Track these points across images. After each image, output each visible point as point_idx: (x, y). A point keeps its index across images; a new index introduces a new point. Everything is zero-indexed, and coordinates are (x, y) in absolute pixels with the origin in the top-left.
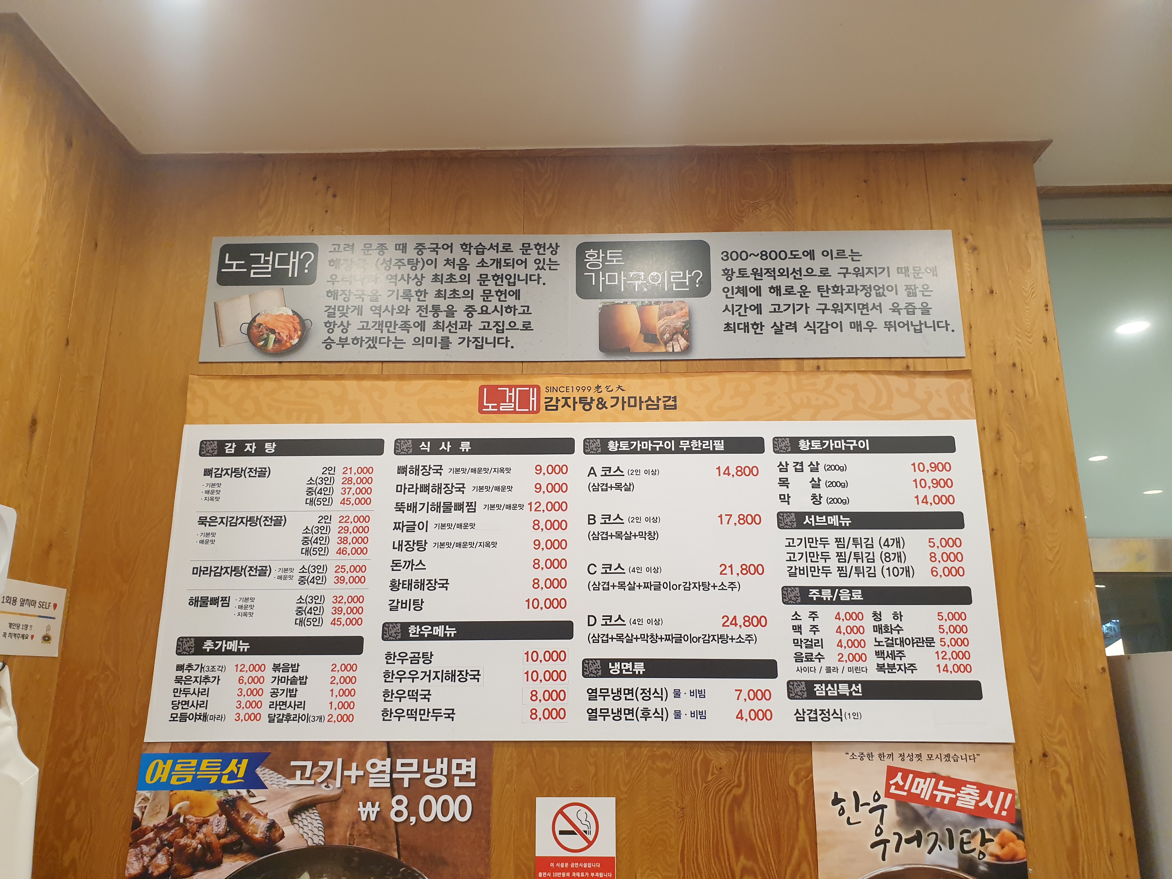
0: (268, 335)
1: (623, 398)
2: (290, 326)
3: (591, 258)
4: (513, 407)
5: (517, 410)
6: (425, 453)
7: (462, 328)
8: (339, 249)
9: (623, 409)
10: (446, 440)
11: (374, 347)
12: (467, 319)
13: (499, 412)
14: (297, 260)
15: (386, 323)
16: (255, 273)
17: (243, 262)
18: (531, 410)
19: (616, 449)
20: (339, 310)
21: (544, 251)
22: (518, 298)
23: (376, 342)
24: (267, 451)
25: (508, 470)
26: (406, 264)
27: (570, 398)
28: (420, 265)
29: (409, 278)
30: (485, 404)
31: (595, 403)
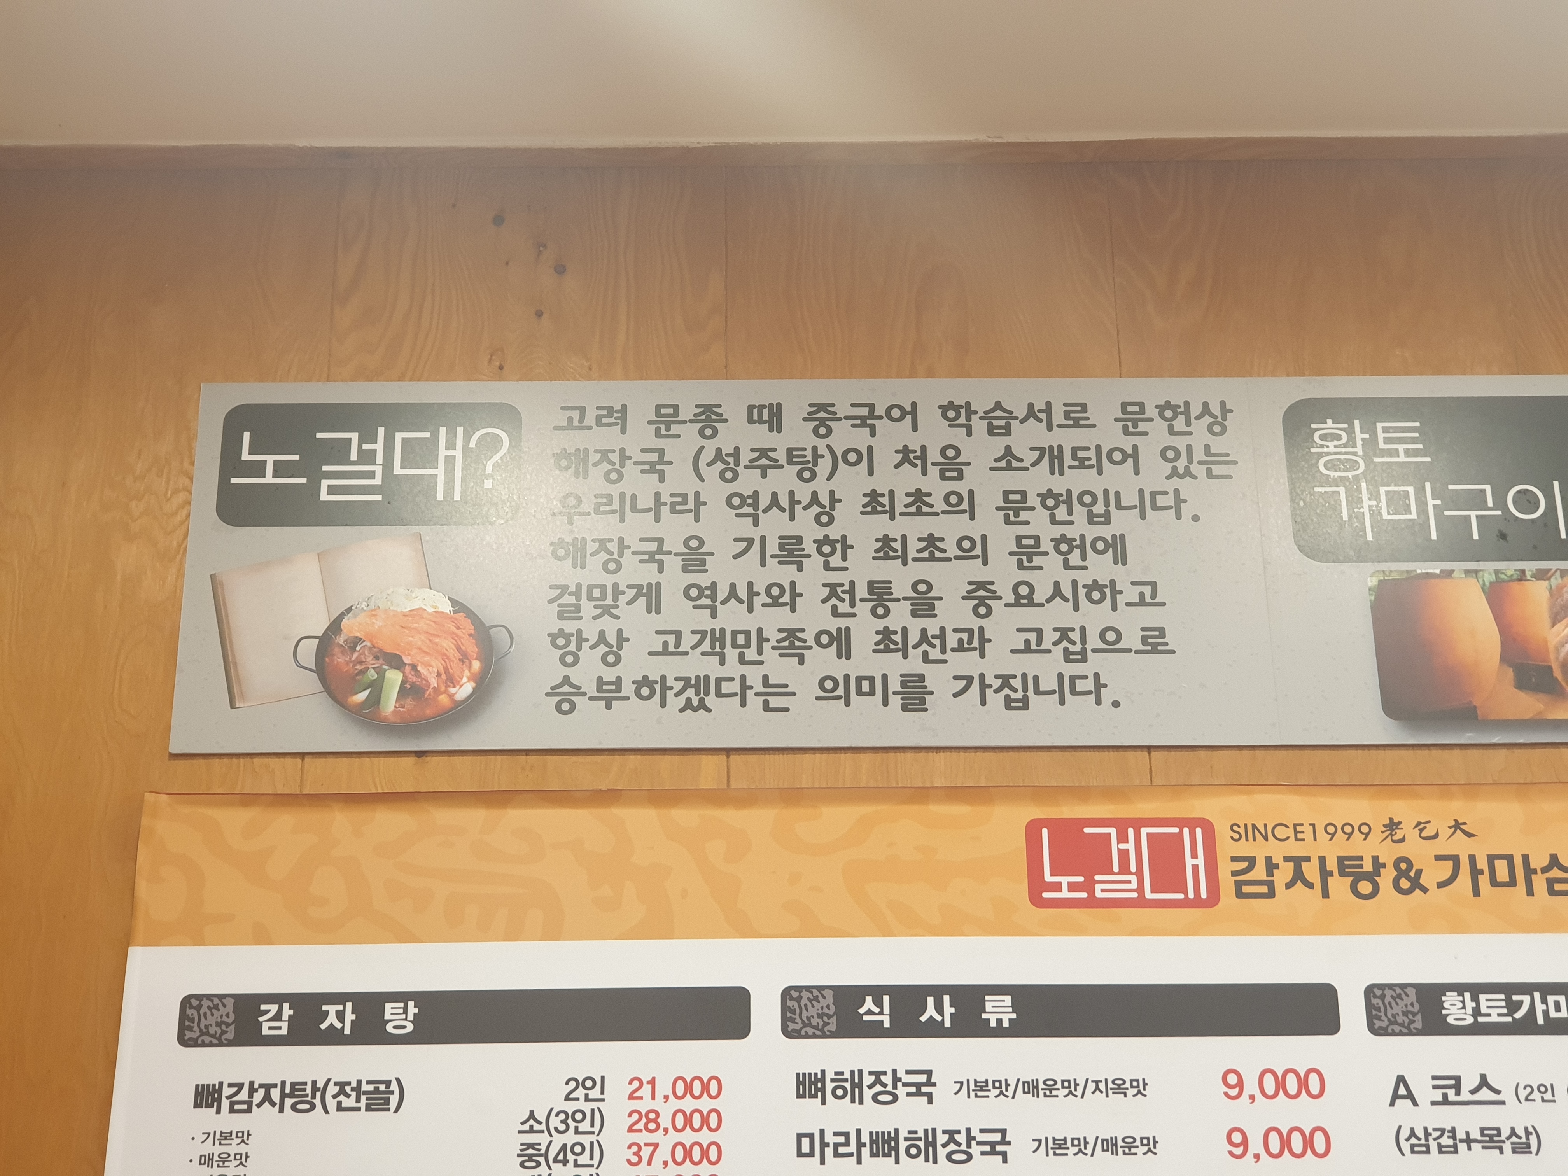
0: (381, 673)
1: (1472, 859)
2: (447, 644)
3: (1331, 444)
4: (1134, 885)
5: (1149, 895)
6: (875, 1031)
7: (960, 648)
8: (581, 420)
9: (1476, 892)
10: (938, 991)
11: (702, 706)
12: (975, 623)
13: (1092, 903)
14: (458, 453)
15: (735, 633)
16: (332, 490)
17: (296, 457)
18: (1191, 895)
19: (1470, 1020)
20: (590, 598)
21: (1188, 424)
22: (1121, 558)
23: (707, 694)
24: (389, 1028)
25: (1140, 1087)
26: (783, 460)
27: (1308, 859)
28: (824, 466)
29: (793, 502)
30: (1048, 878)
31: (1386, 878)
